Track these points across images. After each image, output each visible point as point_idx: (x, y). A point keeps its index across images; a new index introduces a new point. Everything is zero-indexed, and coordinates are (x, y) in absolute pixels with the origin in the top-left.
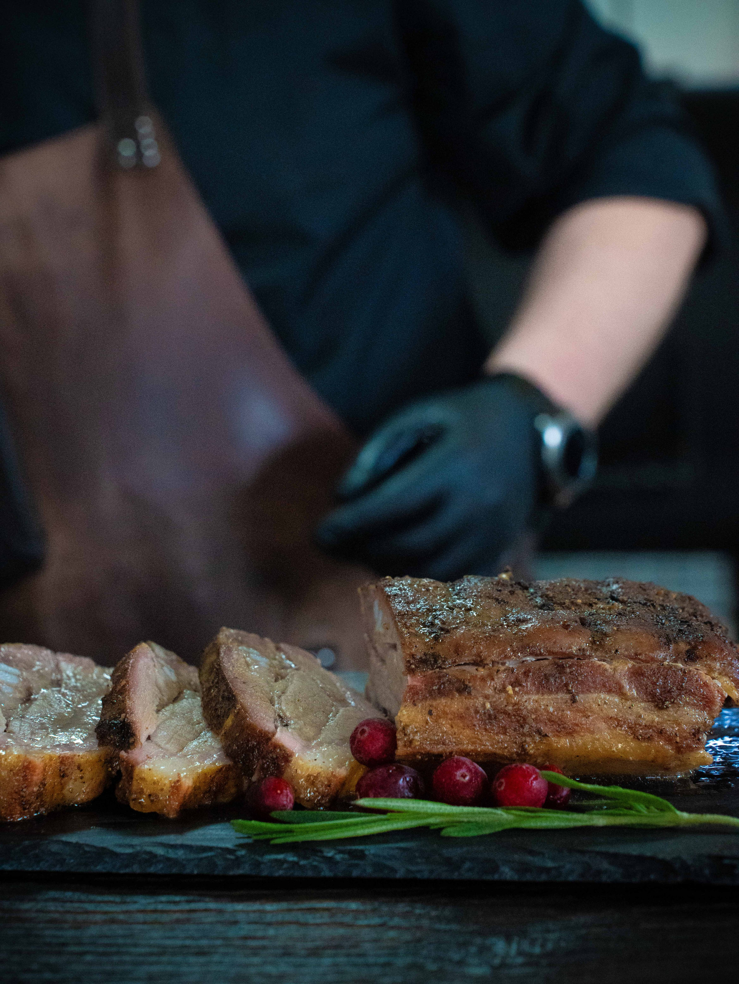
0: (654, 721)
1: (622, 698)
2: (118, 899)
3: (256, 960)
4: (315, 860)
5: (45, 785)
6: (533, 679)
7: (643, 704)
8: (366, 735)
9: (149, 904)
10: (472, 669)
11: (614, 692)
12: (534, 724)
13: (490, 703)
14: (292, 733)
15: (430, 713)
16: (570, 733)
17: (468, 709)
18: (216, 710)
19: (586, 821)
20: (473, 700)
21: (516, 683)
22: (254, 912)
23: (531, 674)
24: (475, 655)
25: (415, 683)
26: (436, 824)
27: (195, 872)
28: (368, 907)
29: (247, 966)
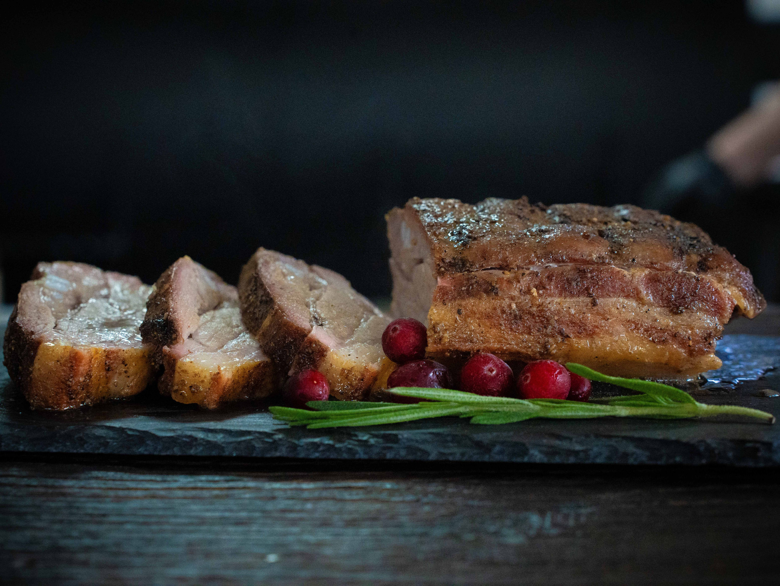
0: (669, 325)
1: (639, 303)
2: (159, 478)
3: (295, 529)
4: (350, 444)
5: (90, 377)
6: (556, 283)
7: (659, 309)
8: (398, 332)
9: (190, 482)
10: (499, 273)
11: (632, 297)
12: (556, 325)
13: (516, 303)
14: (327, 331)
15: (459, 312)
16: (591, 335)
17: (495, 309)
18: (254, 313)
19: (609, 412)
20: (500, 300)
21: (540, 286)
22: (291, 489)
23: (554, 278)
24: (501, 260)
25: (445, 284)
26: (465, 413)
27: (234, 455)
28: (402, 486)
29: (286, 534)
